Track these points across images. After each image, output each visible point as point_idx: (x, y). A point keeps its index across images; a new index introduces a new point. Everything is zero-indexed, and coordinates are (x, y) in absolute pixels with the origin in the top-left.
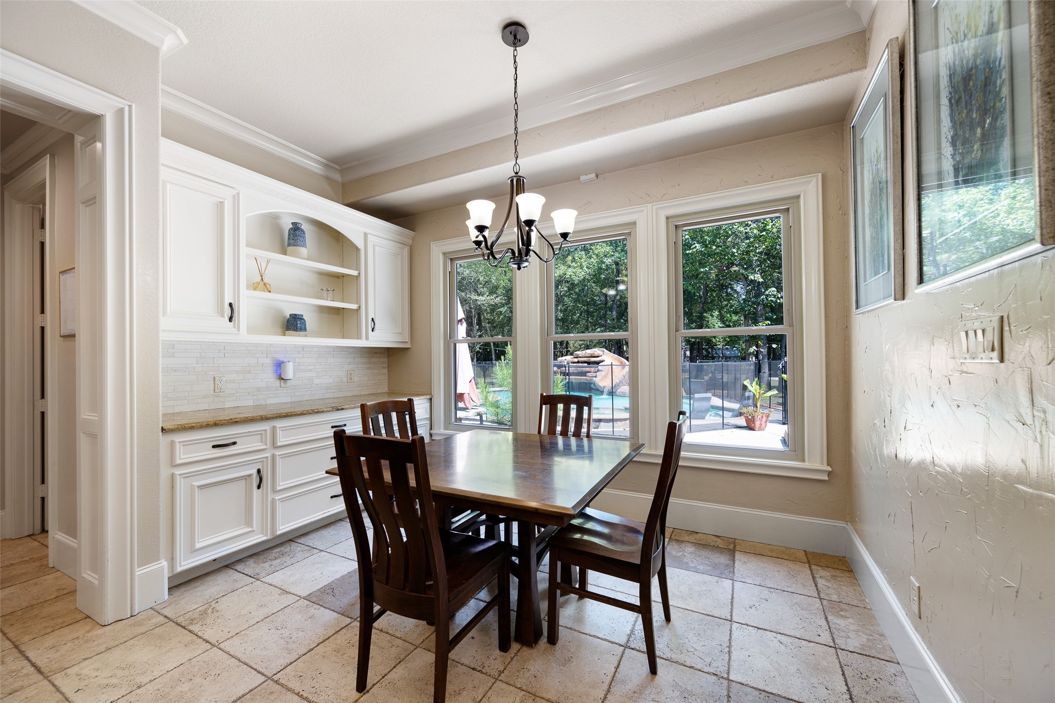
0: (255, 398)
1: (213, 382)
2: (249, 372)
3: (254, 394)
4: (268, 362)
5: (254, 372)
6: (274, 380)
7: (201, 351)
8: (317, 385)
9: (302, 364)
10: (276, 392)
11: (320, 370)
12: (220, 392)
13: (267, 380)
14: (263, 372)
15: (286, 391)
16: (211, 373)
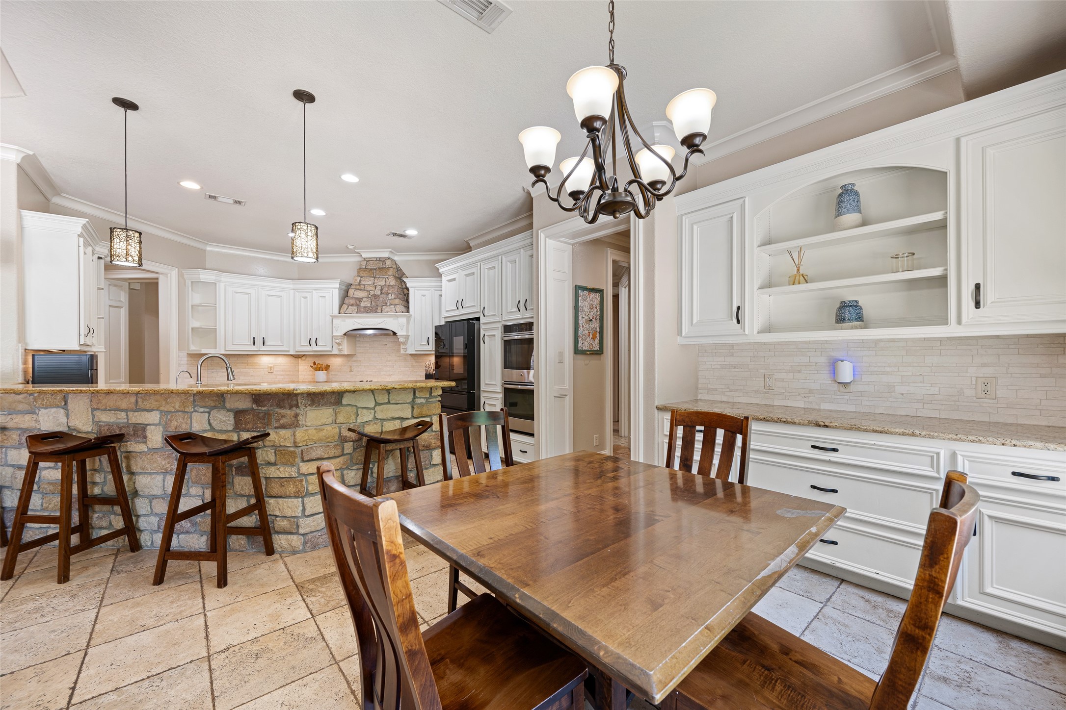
0: (806, 400)
1: (763, 380)
2: (799, 372)
3: (806, 395)
4: (823, 360)
5: (805, 372)
6: (830, 382)
7: (754, 351)
8: (902, 394)
9: (874, 365)
10: (833, 396)
11: (910, 374)
12: (769, 389)
13: (821, 382)
14: (816, 372)
15: (848, 397)
16: (762, 371)
